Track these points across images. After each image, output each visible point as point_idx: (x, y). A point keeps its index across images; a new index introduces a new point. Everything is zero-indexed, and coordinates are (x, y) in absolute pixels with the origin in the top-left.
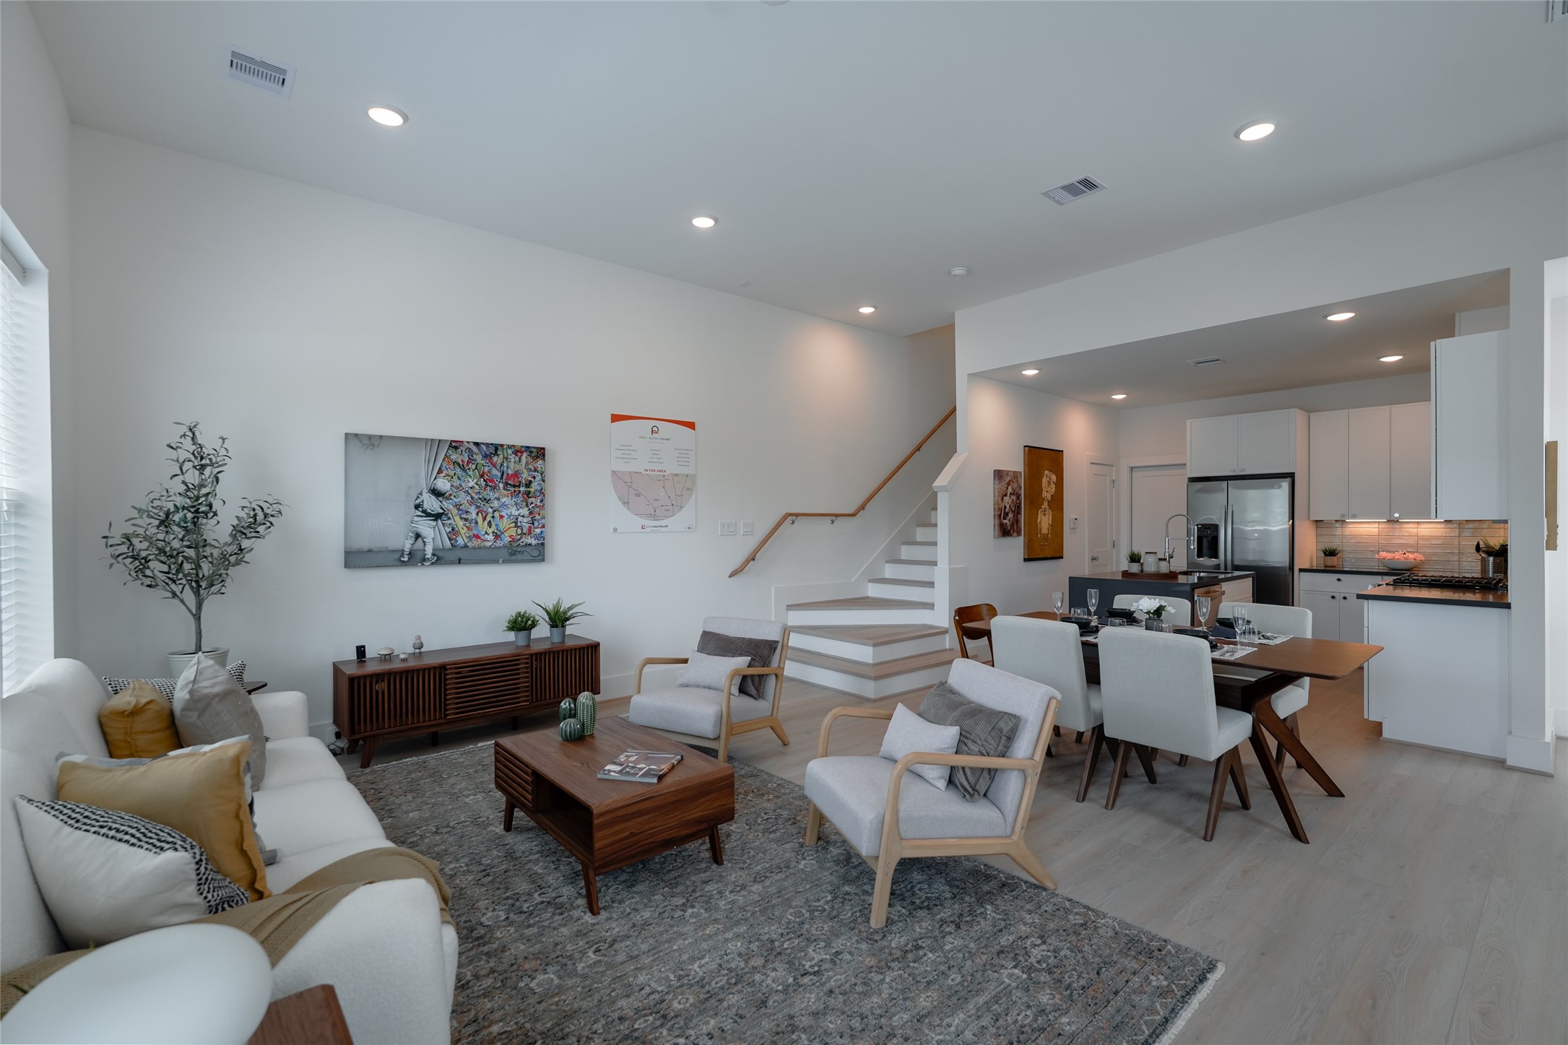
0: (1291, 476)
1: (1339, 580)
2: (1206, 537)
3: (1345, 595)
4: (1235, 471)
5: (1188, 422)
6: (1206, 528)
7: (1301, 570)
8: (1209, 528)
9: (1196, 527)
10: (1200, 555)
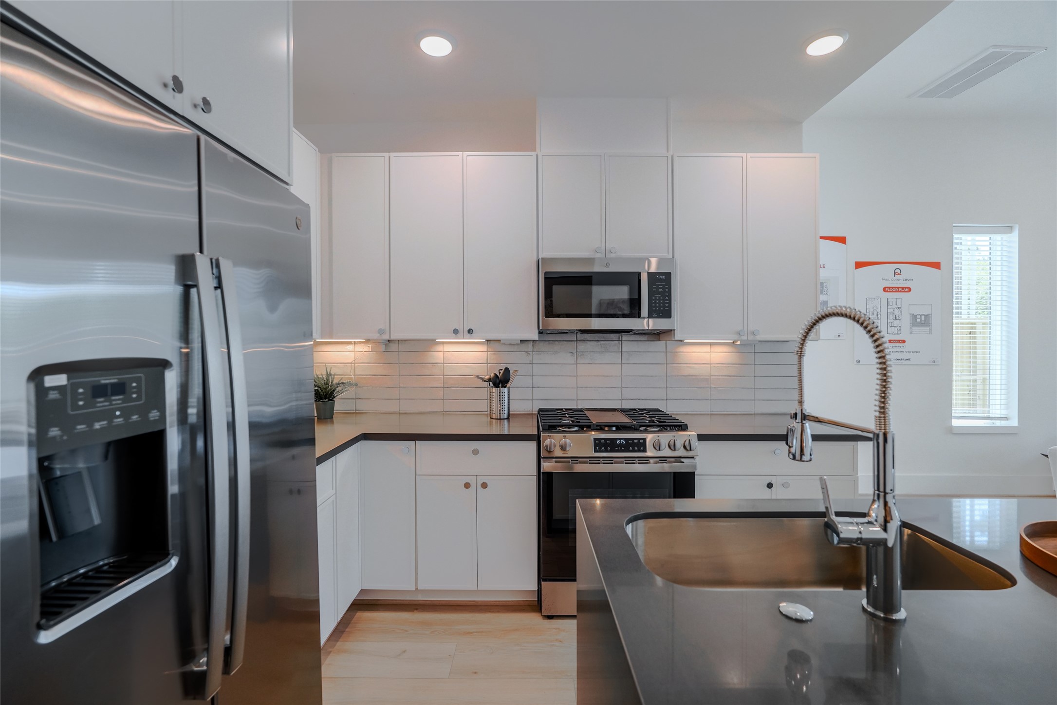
9: (28, 389)
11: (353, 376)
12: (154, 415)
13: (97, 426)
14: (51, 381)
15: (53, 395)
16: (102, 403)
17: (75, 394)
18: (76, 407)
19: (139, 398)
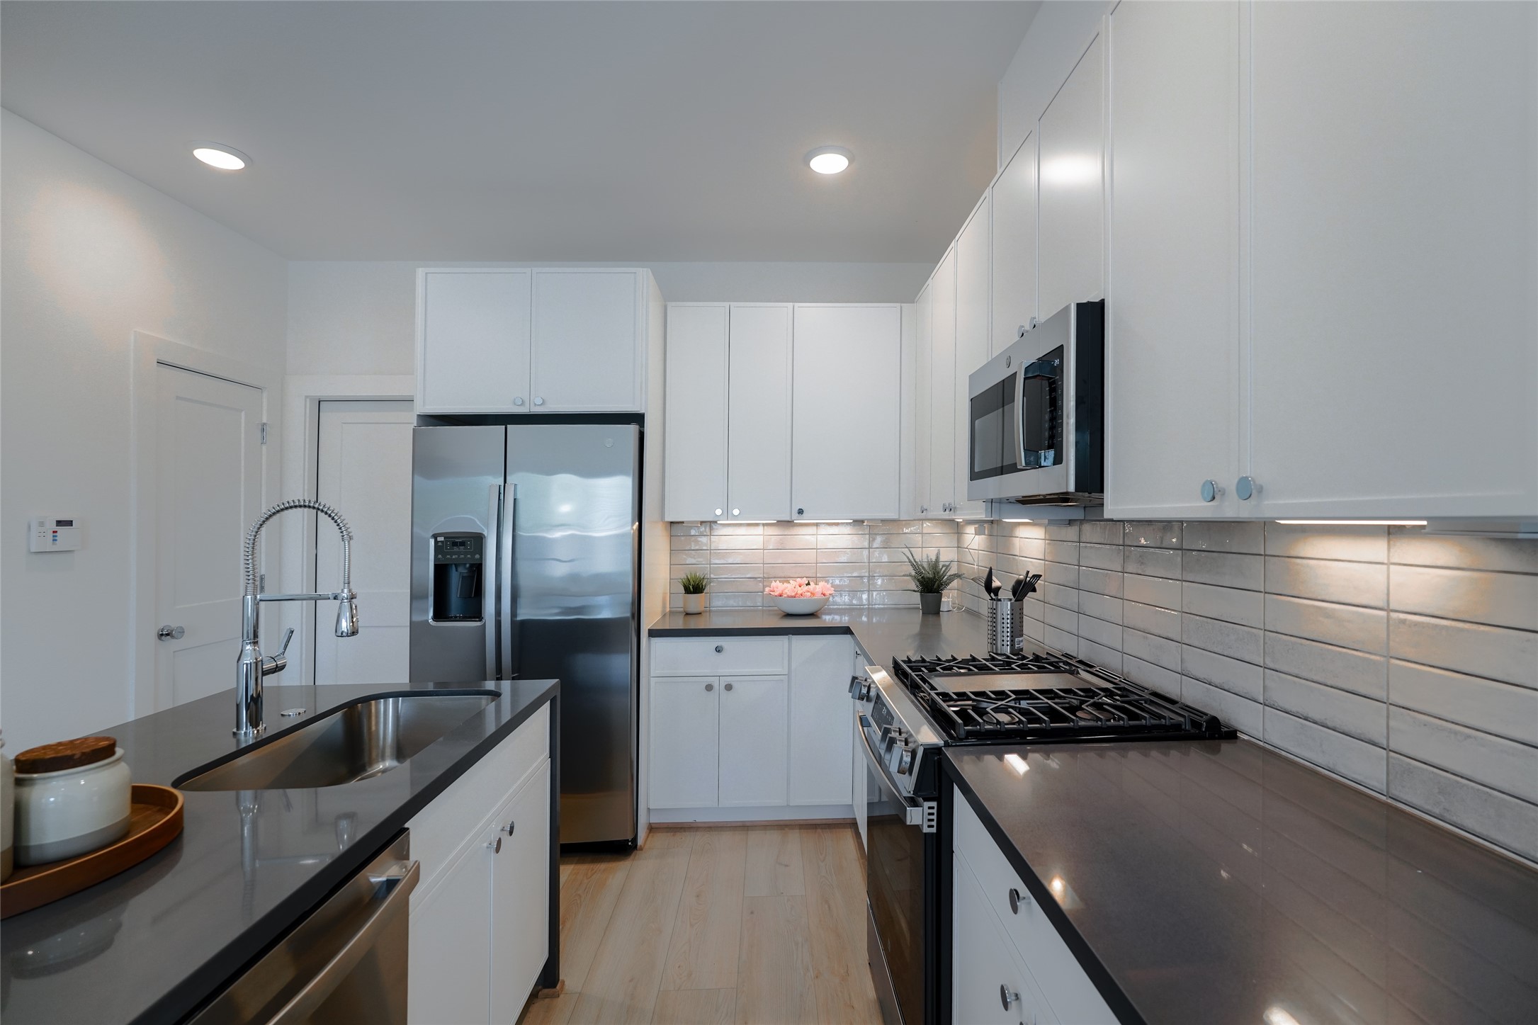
0: (638, 419)
1: (718, 650)
2: (456, 566)
3: (729, 680)
4: (523, 403)
5: (420, 272)
6: (455, 544)
7: (653, 633)
8: (463, 544)
9: (432, 542)
10: (440, 614)
11: (975, 567)
12: (477, 556)
13: (454, 557)
14: (439, 539)
15: (440, 544)
16: (456, 549)
17: (446, 544)
18: (447, 549)
19: (471, 549)
